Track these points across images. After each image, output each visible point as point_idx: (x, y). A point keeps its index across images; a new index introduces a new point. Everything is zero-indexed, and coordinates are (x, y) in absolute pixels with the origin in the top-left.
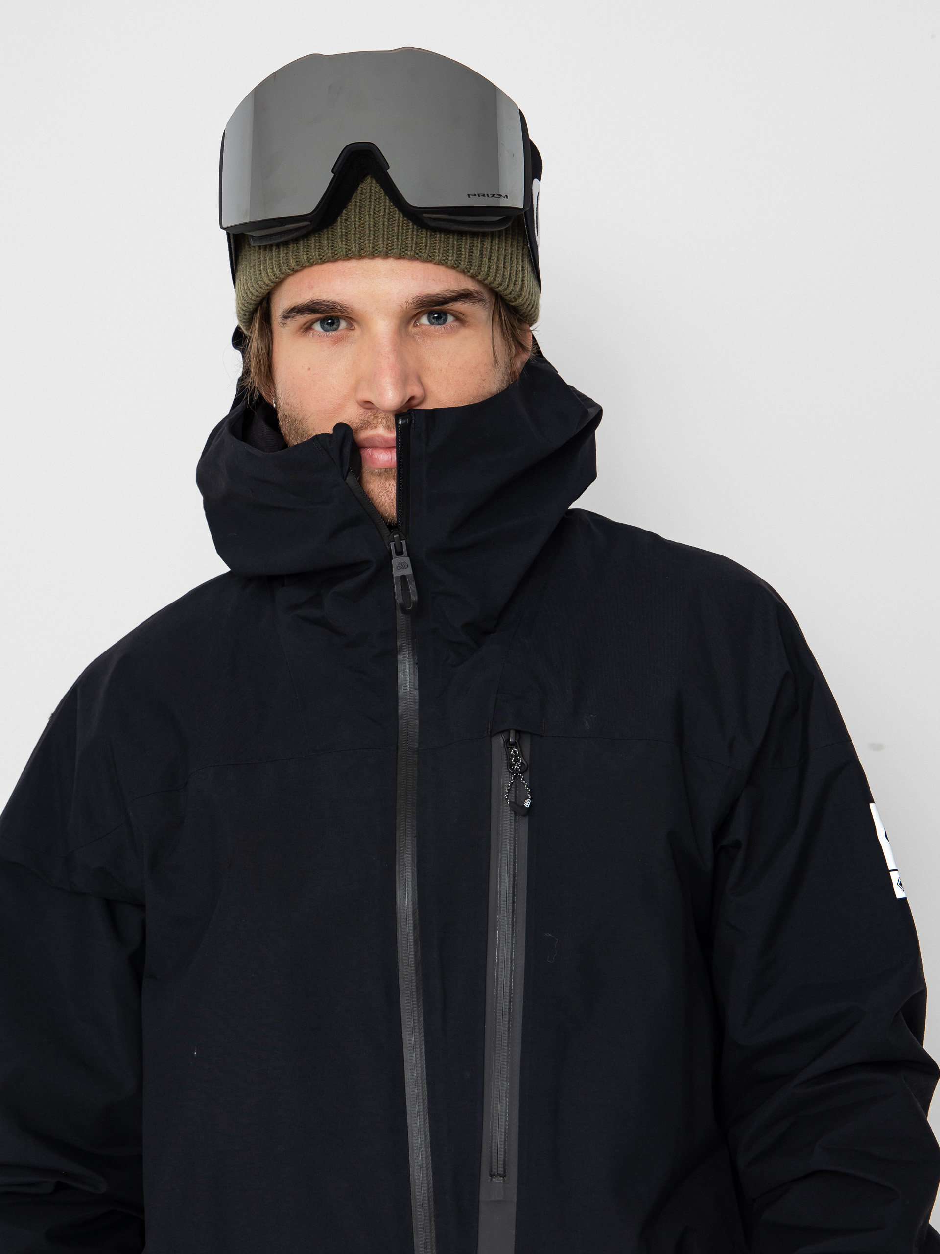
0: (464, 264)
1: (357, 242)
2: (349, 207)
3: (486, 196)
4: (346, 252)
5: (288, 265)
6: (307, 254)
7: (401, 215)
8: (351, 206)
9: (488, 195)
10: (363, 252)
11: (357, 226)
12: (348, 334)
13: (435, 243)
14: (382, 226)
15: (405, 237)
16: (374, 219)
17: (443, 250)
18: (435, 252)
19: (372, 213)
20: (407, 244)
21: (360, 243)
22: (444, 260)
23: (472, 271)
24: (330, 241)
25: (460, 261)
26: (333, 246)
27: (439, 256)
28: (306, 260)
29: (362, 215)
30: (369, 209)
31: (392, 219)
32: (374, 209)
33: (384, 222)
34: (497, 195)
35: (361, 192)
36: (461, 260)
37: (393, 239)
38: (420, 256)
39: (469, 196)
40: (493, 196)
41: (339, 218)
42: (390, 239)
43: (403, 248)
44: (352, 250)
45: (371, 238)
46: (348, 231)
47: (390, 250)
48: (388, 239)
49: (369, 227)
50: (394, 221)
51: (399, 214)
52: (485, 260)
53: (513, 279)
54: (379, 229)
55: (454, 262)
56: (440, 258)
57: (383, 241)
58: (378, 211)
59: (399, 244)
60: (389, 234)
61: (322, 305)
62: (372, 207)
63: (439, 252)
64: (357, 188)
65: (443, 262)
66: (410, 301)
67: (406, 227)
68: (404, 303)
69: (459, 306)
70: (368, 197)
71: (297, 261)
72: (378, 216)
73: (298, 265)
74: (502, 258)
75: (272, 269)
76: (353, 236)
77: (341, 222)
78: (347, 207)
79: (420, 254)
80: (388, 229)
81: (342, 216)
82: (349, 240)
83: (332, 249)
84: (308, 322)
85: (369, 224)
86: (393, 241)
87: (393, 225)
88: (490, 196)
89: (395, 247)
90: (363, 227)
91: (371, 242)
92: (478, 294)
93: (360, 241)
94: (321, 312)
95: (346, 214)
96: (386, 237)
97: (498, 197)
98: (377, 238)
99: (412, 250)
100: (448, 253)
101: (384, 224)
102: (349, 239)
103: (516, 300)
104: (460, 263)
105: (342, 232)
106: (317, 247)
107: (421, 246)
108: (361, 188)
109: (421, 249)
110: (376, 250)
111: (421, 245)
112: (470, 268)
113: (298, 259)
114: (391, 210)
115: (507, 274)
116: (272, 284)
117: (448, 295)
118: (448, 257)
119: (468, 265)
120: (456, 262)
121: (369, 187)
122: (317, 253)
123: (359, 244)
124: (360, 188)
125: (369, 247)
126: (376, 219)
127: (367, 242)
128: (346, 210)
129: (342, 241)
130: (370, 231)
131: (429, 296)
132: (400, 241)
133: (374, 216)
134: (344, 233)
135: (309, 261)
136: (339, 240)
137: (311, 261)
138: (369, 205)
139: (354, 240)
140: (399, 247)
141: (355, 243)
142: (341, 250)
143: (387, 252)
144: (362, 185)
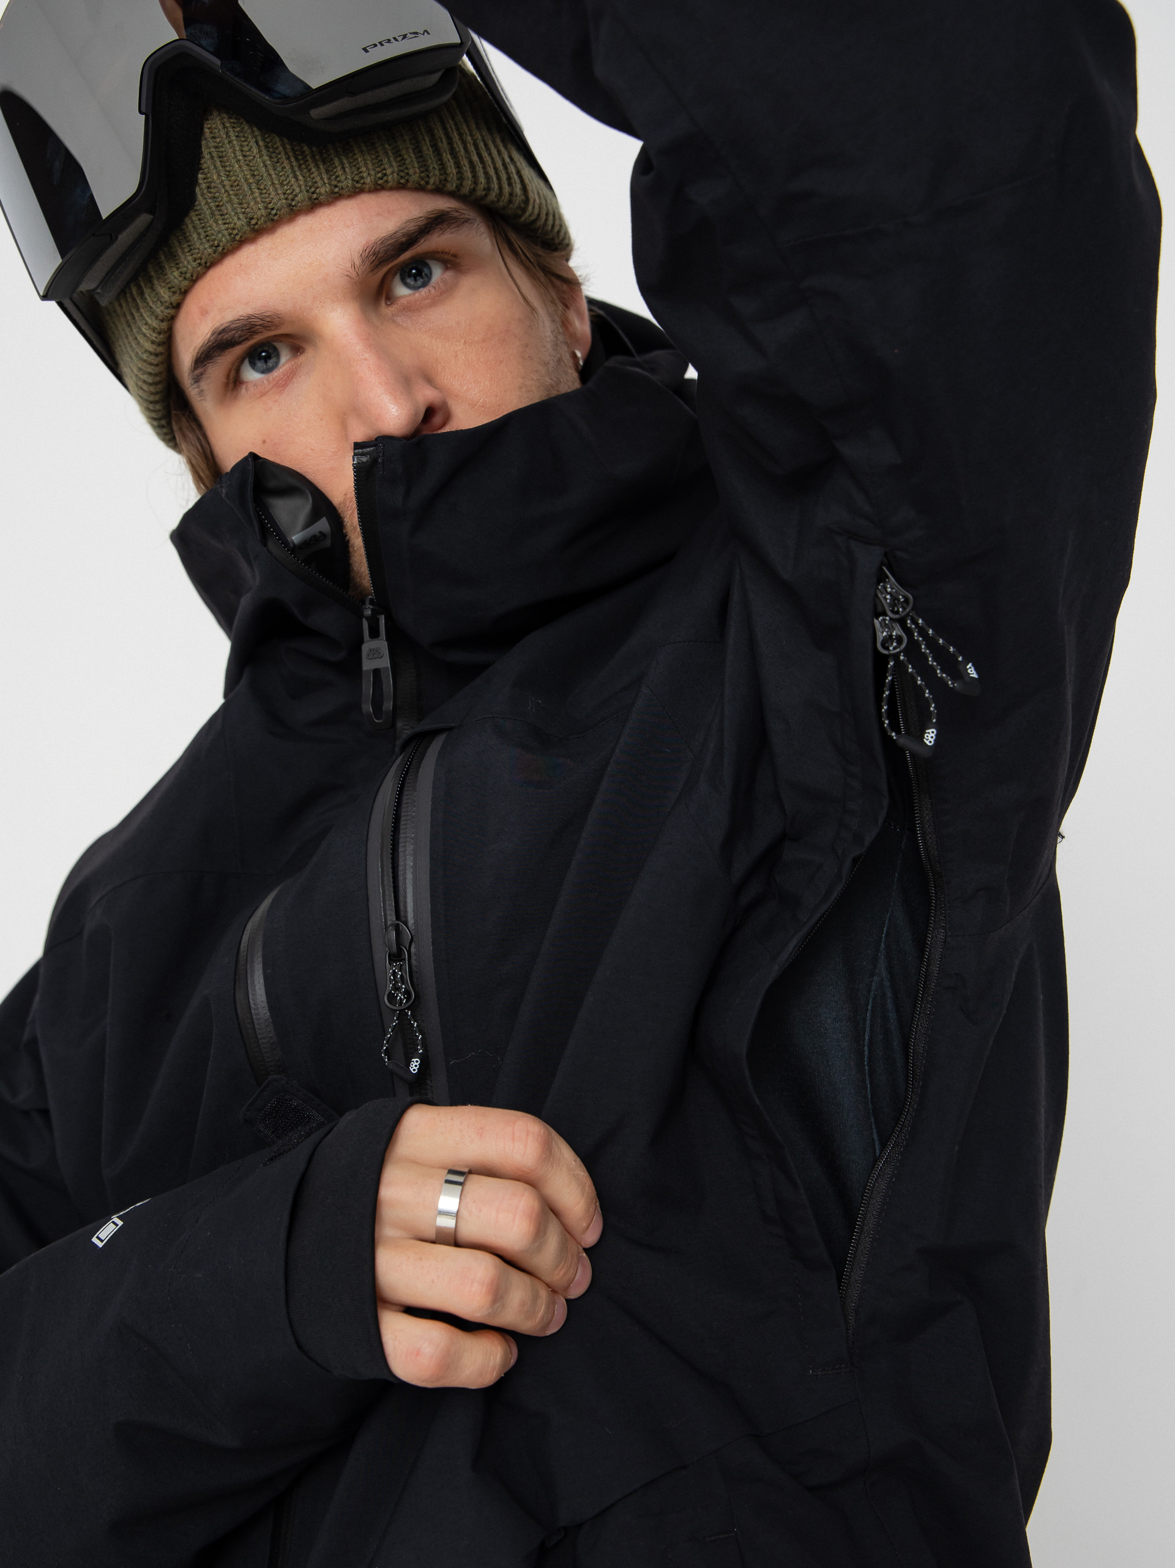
0: (415, 173)
1: (239, 210)
2: (204, 166)
3: (393, 40)
4: (230, 234)
5: (161, 302)
6: (178, 268)
7: (286, 141)
8: (206, 162)
9: (395, 39)
10: (253, 222)
11: (228, 188)
12: (299, 363)
13: (355, 160)
14: (264, 169)
15: (305, 170)
16: (248, 165)
17: (373, 165)
18: (361, 172)
19: (241, 158)
20: (313, 178)
21: (243, 210)
22: (381, 178)
23: (432, 181)
24: (201, 231)
25: (406, 171)
26: (207, 236)
27: (369, 174)
28: (180, 279)
29: (228, 169)
30: (234, 153)
31: (274, 152)
32: (242, 151)
33: (264, 162)
34: (410, 33)
35: (212, 135)
36: (407, 168)
37: (290, 181)
38: (342, 188)
39: (365, 50)
40: (405, 37)
41: (197, 190)
42: (285, 183)
43: (311, 188)
44: (237, 226)
45: (257, 194)
46: (220, 202)
47: (293, 200)
48: (282, 184)
49: (246, 180)
50: (280, 154)
51: (282, 140)
52: (447, 157)
53: (504, 177)
54: (262, 176)
55: (398, 174)
56: (373, 177)
57: (276, 190)
58: (249, 150)
59: (301, 183)
60: (281, 176)
61: (232, 330)
62: (237, 148)
63: (368, 169)
64: (201, 132)
65: (380, 182)
66: (358, 262)
67: (300, 155)
68: (350, 269)
69: (437, 241)
70: (225, 136)
71: (169, 288)
72: (252, 158)
73: (174, 293)
74: (471, 148)
75: (146, 324)
76: (229, 206)
77: (202, 195)
78: (201, 169)
79: (340, 185)
80: (275, 170)
81: (199, 185)
82: (226, 214)
83: (208, 241)
84: (230, 371)
85: (244, 175)
86: (290, 184)
87: (281, 161)
88: (400, 39)
89: (297, 190)
90: (238, 185)
91: (259, 199)
92: (457, 212)
93: (242, 208)
94: (240, 343)
95: (204, 179)
96: (276, 182)
97: (413, 36)
98: (265, 191)
99: (325, 183)
100: (381, 165)
101: (265, 166)
102: (225, 212)
103: (524, 210)
104: (408, 174)
105: (210, 208)
106: (186, 250)
107: (335, 172)
108: (209, 129)
109: (337, 177)
110: (272, 209)
111: (335, 170)
112: (428, 176)
113: (169, 285)
114: (268, 140)
115: (492, 172)
116: (160, 349)
117: (412, 227)
118: (384, 172)
119: (422, 172)
120: (402, 174)
121: (219, 122)
122: (190, 258)
123: (244, 213)
124: (207, 131)
125: (260, 209)
126: (251, 164)
127: (252, 203)
128: (202, 173)
129: (216, 222)
130: (249, 185)
131: (383, 241)
132: (300, 178)
133: (246, 161)
134: (214, 208)
135: (185, 278)
136: (211, 222)
137: (188, 275)
138: (231, 148)
139: (232, 210)
140: (303, 187)
141: (236, 213)
142: (220, 235)
143: (290, 205)
144: (208, 124)
